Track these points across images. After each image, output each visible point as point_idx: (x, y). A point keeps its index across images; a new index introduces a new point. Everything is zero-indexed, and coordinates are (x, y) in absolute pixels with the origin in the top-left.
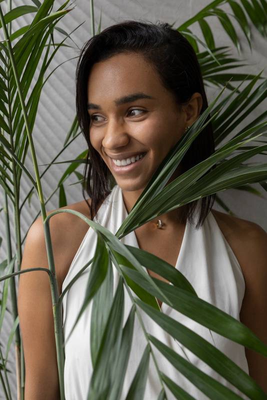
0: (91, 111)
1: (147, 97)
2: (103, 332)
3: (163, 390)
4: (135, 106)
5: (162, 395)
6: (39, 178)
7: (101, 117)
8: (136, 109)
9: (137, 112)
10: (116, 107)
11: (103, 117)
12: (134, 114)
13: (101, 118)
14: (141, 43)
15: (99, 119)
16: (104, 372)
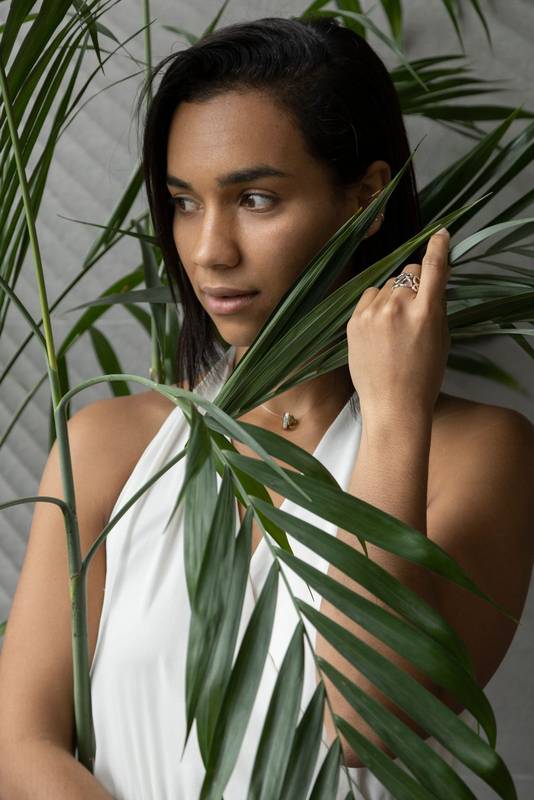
0: (173, 190)
1: (276, 173)
2: (204, 546)
3: (301, 621)
4: (255, 188)
5: (300, 628)
6: (48, 312)
7: (192, 201)
8: (257, 194)
9: (258, 200)
10: (219, 189)
11: (196, 203)
12: (252, 203)
13: (192, 204)
14: (268, 73)
15: (189, 206)
16: (212, 593)
